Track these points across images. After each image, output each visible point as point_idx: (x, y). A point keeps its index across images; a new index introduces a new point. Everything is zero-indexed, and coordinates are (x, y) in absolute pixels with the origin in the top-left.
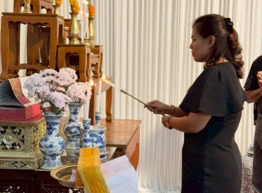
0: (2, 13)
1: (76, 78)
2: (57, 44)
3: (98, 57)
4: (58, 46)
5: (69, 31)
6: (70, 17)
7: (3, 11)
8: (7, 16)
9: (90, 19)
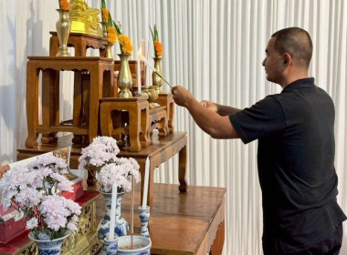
0: (28, 58)
1: (118, 150)
2: (101, 97)
3: (166, 109)
4: (100, 101)
5: (118, 78)
6: (118, 59)
7: (30, 55)
8: (35, 61)
9: (156, 60)
